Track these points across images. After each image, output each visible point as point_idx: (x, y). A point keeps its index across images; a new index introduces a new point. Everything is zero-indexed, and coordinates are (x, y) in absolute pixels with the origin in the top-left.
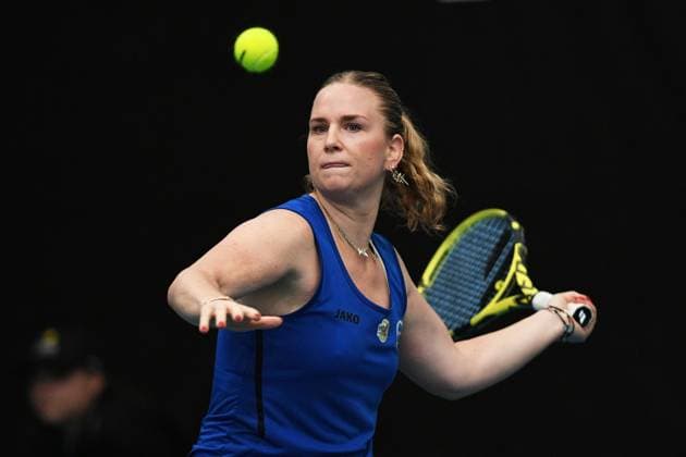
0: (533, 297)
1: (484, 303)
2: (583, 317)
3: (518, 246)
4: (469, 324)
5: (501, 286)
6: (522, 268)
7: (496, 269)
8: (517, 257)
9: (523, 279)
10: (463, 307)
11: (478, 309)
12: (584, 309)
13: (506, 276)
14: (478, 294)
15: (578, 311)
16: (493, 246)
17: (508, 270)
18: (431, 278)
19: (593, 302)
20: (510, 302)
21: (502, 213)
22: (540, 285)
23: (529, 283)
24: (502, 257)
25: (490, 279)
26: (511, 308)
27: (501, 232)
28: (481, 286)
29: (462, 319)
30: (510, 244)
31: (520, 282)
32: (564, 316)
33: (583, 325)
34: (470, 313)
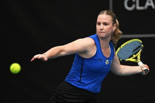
0: (139, 62)
1: (130, 58)
2: (146, 71)
3: (141, 50)
4: (125, 60)
5: (134, 56)
6: (140, 55)
7: (135, 52)
8: (140, 52)
9: (139, 57)
10: (126, 56)
11: (128, 58)
12: (147, 70)
13: (136, 54)
14: (129, 55)
15: (146, 69)
16: (136, 47)
17: (137, 53)
18: (122, 47)
19: (149, 69)
20: (134, 60)
21: (141, 42)
22: (141, 60)
23: (139, 58)
24: (137, 50)
25: (133, 53)
26: (134, 62)
27: (139, 45)
28: (131, 54)
29: (124, 58)
30: (140, 49)
31: (138, 57)
32: (143, 69)
33: (145, 72)
34: (126, 58)
